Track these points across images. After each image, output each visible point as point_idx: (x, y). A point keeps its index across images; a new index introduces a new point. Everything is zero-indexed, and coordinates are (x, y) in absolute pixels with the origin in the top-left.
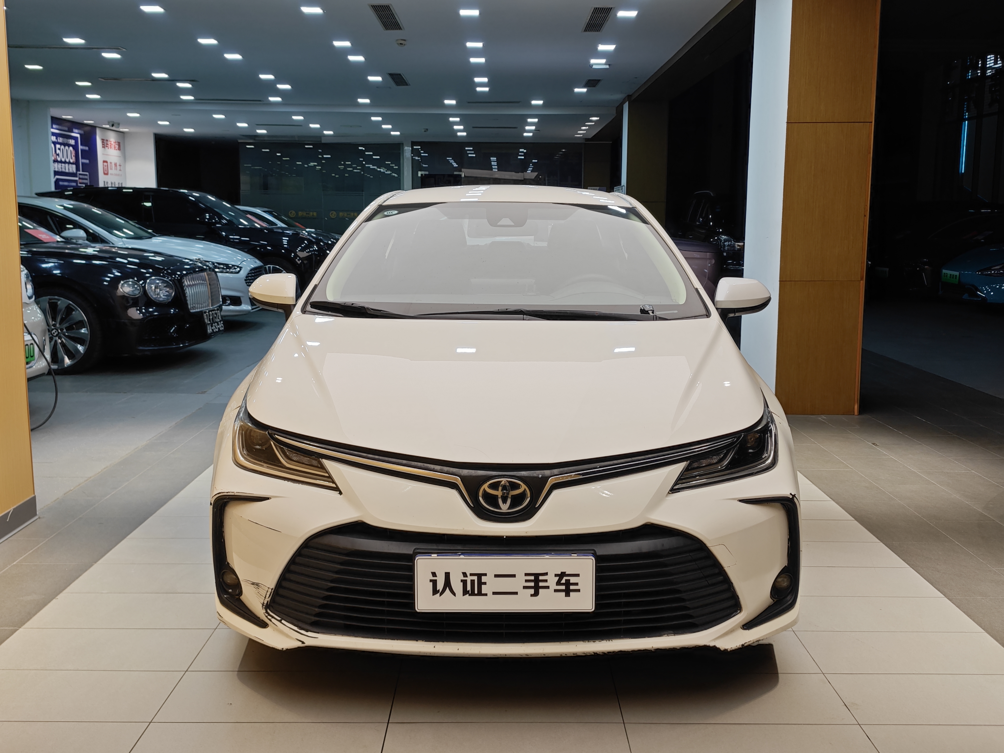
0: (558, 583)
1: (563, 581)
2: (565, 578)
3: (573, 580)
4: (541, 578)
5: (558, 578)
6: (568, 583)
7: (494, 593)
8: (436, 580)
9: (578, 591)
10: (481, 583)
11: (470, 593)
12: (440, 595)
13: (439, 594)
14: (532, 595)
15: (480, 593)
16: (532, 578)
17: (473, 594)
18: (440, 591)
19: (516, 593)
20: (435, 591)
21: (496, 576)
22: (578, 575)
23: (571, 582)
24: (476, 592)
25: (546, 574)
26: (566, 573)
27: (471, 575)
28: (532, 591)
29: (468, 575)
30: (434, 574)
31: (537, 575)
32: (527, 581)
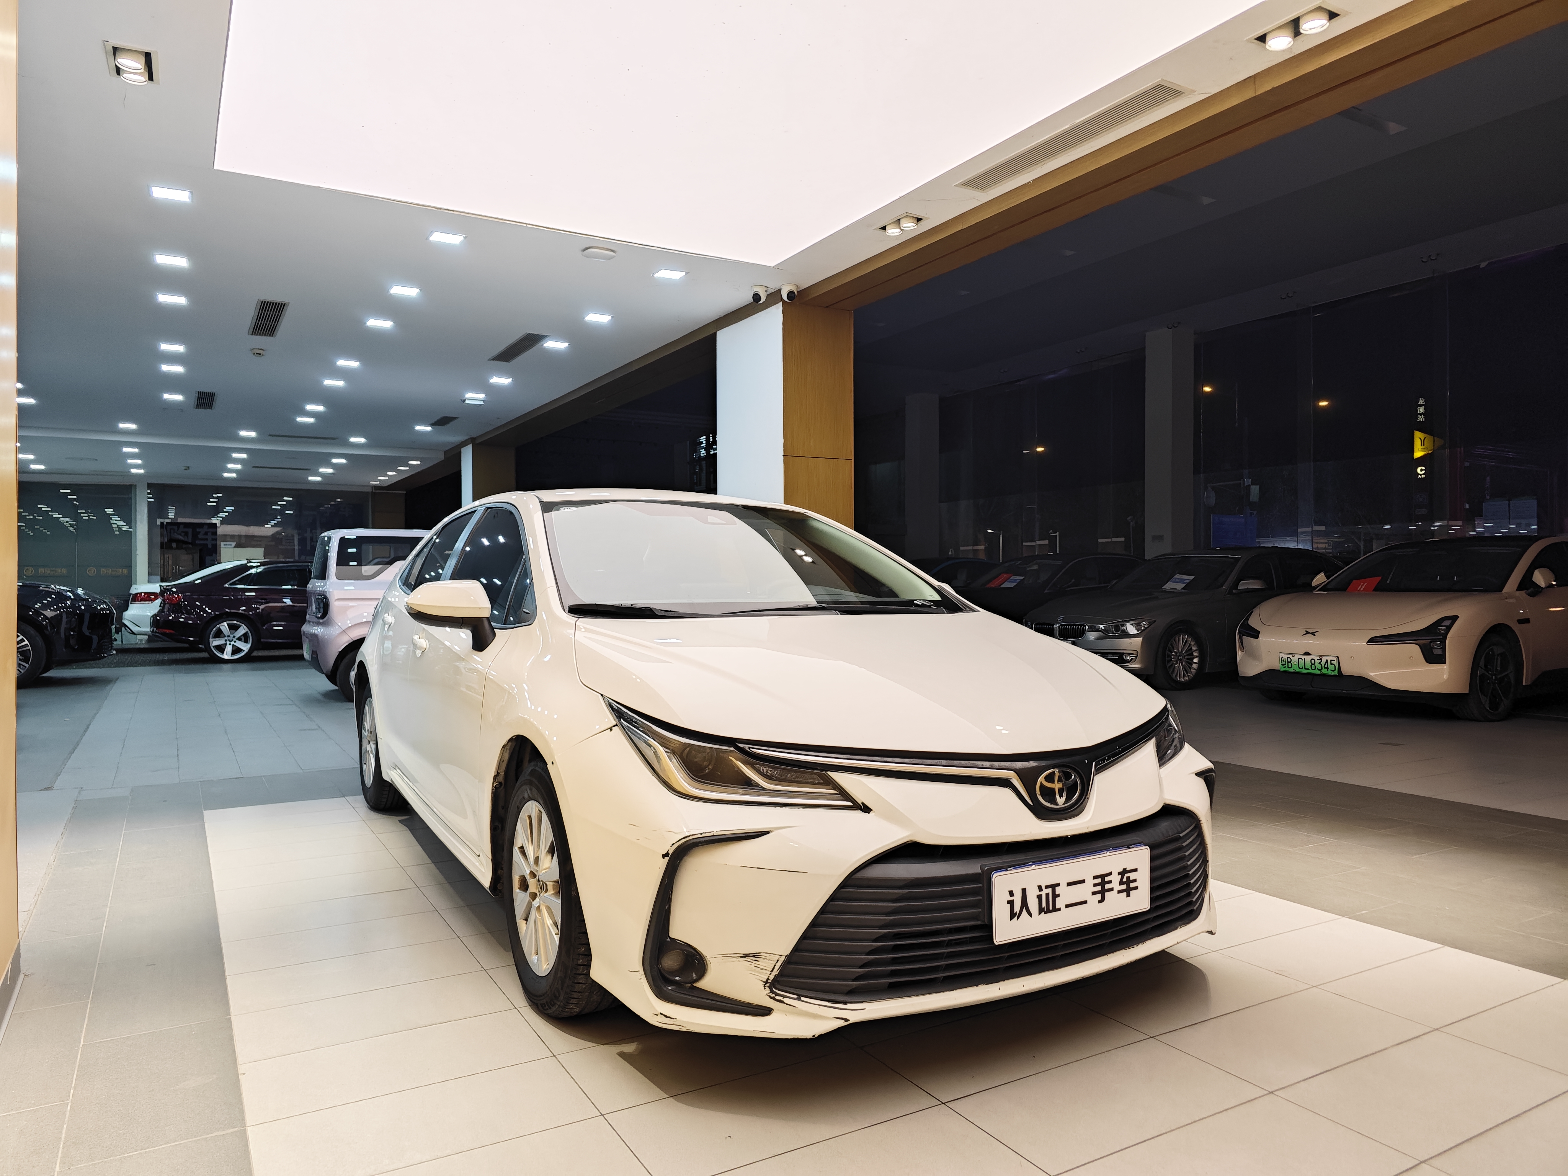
0: (1121, 883)
1: (1125, 880)
2: (1127, 875)
3: (1132, 876)
4: (1107, 879)
5: (1120, 876)
6: (1129, 881)
7: (1067, 906)
8: (1013, 901)
9: (1136, 888)
10: (1055, 896)
11: (1045, 910)
12: (1018, 919)
13: (1016, 917)
14: (1100, 902)
15: (1055, 910)
16: (1099, 881)
17: (1048, 911)
18: (1017, 914)
19: (1085, 902)
20: (1013, 915)
21: (1069, 884)
22: (1136, 870)
23: (1131, 879)
24: (1051, 908)
25: (1110, 874)
26: (1127, 869)
27: (1047, 887)
28: (1099, 897)
29: (1043, 888)
30: (1011, 893)
31: (1102, 877)
32: (1095, 885)
